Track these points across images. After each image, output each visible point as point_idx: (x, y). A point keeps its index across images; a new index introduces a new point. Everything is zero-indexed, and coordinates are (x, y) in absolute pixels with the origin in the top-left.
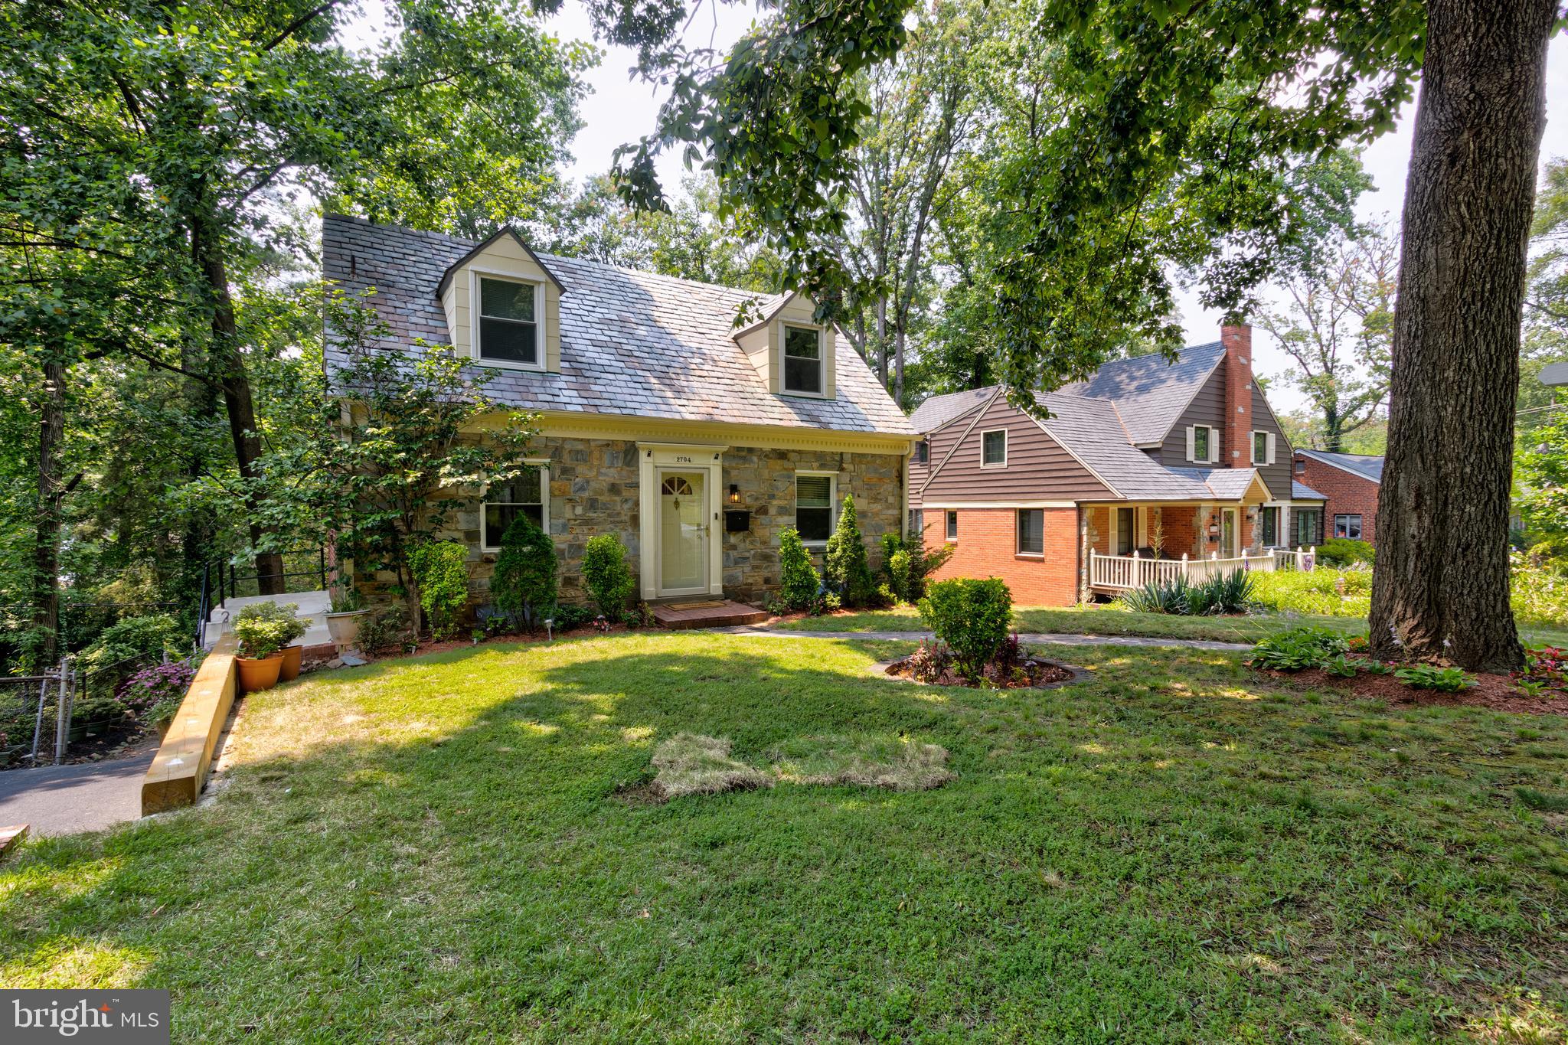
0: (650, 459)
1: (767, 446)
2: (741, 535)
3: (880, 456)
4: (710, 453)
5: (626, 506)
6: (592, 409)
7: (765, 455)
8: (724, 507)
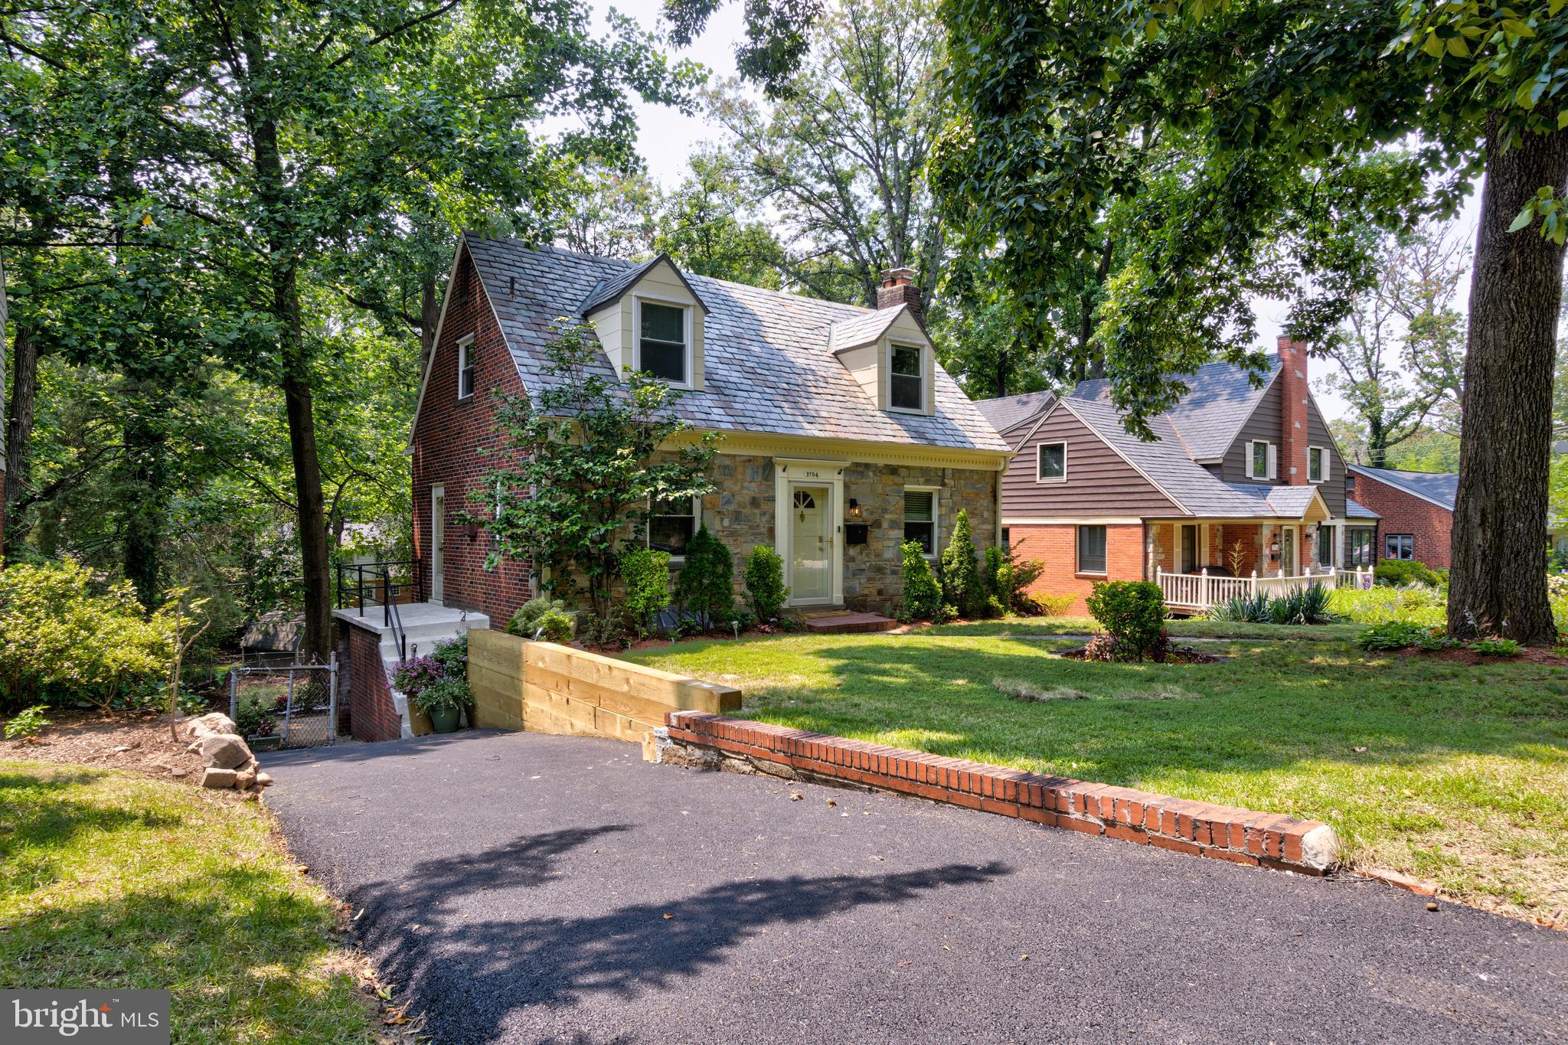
0: (785, 474)
1: (881, 462)
2: (858, 548)
3: (977, 472)
4: (834, 468)
5: (764, 519)
6: (740, 427)
7: (879, 471)
8: (845, 520)
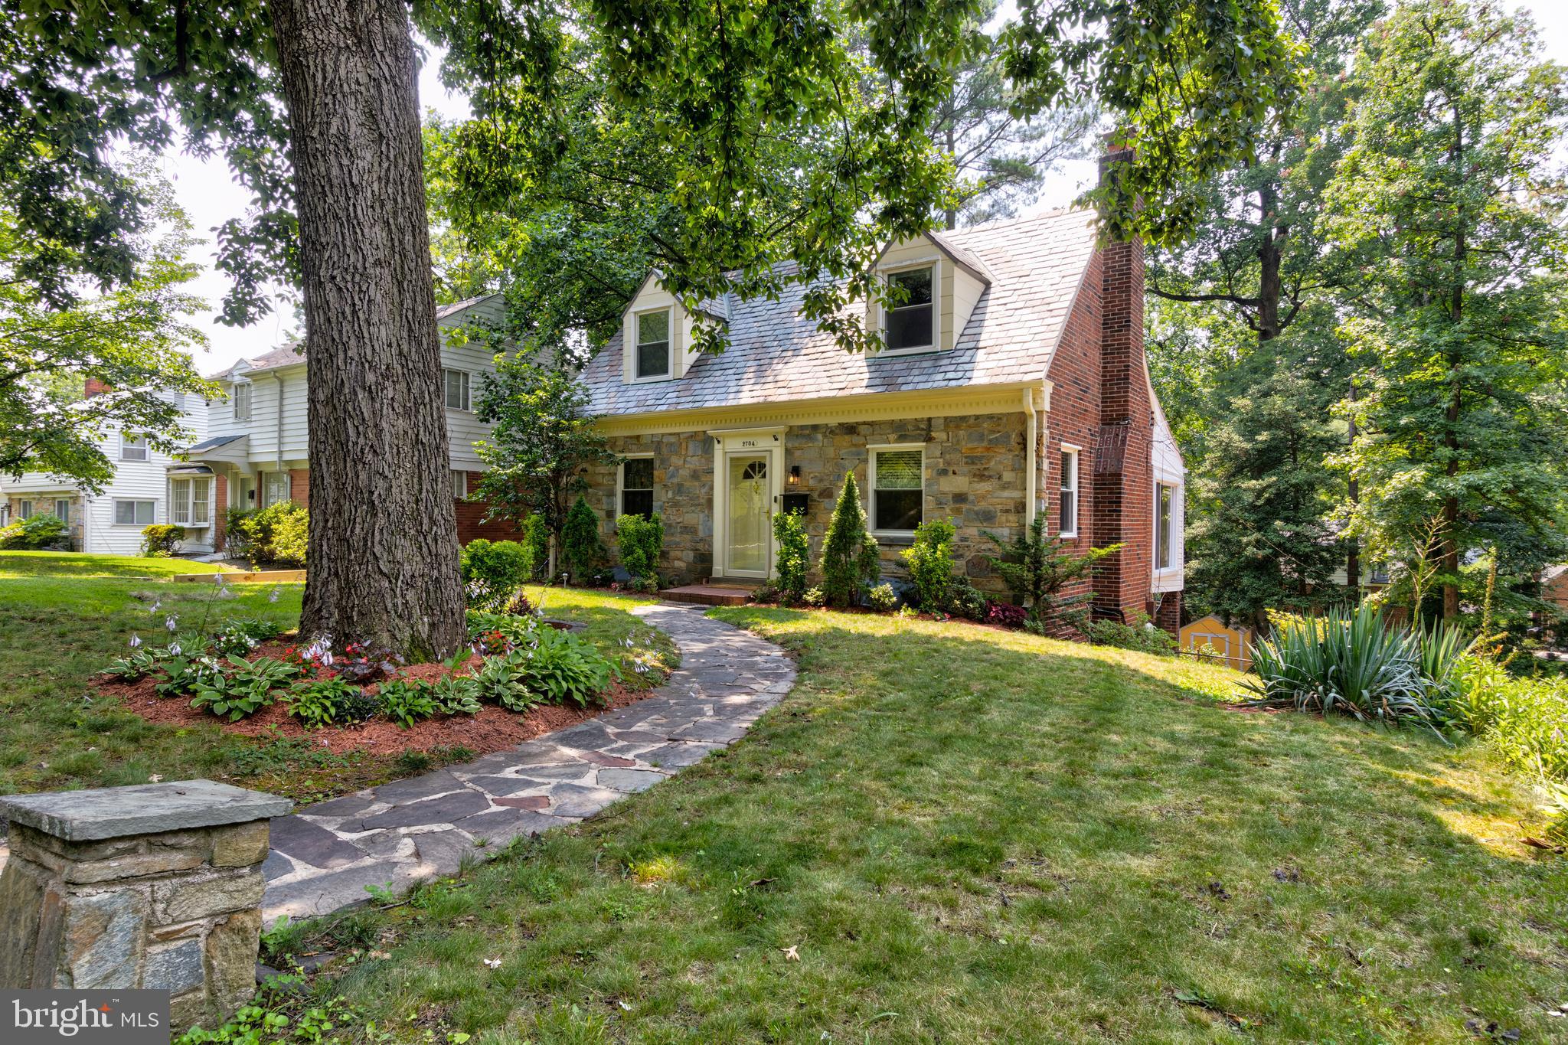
0: (721, 447)
4: (771, 434)
5: (703, 491)
7: (831, 431)
8: (785, 490)
